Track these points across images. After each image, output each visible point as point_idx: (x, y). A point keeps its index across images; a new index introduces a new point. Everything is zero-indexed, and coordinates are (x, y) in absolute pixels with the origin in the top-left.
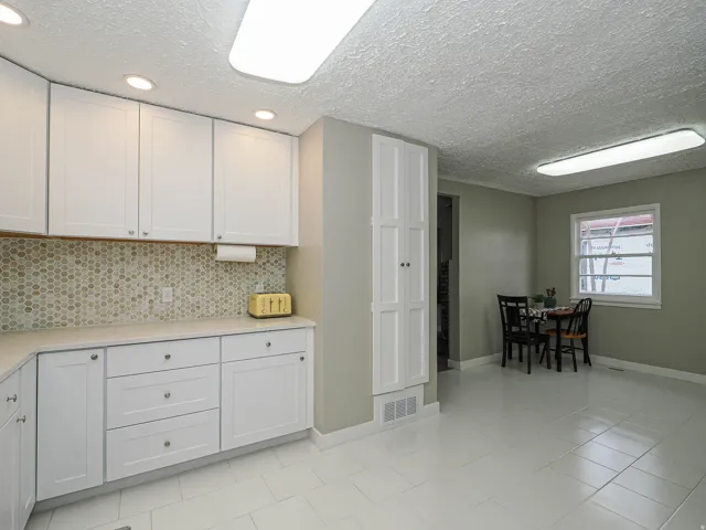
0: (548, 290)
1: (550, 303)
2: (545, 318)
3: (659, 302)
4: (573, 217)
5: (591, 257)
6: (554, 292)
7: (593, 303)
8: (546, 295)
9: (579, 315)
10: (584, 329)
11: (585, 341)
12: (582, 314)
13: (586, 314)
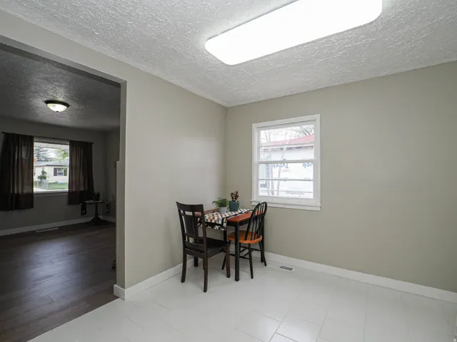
0: (232, 194)
1: (234, 206)
2: (225, 225)
3: (319, 204)
4: (254, 126)
5: (267, 163)
6: (237, 196)
7: (268, 205)
8: (229, 199)
9: (256, 218)
10: (261, 231)
11: (262, 243)
12: (259, 217)
13: (262, 217)
